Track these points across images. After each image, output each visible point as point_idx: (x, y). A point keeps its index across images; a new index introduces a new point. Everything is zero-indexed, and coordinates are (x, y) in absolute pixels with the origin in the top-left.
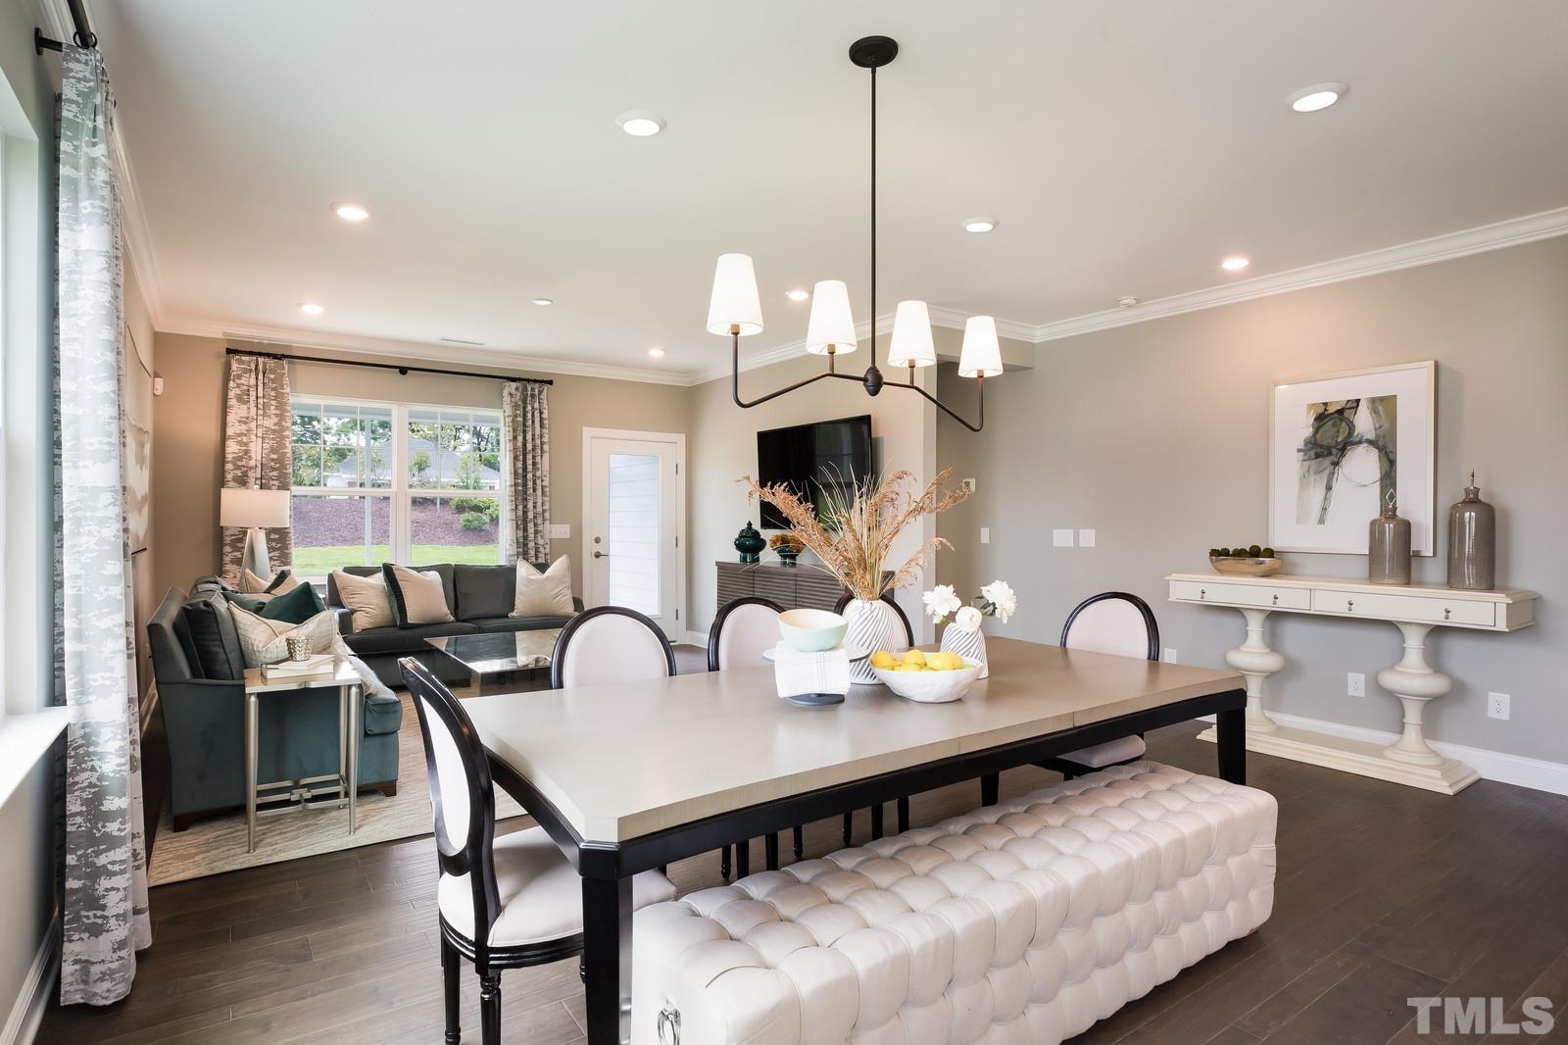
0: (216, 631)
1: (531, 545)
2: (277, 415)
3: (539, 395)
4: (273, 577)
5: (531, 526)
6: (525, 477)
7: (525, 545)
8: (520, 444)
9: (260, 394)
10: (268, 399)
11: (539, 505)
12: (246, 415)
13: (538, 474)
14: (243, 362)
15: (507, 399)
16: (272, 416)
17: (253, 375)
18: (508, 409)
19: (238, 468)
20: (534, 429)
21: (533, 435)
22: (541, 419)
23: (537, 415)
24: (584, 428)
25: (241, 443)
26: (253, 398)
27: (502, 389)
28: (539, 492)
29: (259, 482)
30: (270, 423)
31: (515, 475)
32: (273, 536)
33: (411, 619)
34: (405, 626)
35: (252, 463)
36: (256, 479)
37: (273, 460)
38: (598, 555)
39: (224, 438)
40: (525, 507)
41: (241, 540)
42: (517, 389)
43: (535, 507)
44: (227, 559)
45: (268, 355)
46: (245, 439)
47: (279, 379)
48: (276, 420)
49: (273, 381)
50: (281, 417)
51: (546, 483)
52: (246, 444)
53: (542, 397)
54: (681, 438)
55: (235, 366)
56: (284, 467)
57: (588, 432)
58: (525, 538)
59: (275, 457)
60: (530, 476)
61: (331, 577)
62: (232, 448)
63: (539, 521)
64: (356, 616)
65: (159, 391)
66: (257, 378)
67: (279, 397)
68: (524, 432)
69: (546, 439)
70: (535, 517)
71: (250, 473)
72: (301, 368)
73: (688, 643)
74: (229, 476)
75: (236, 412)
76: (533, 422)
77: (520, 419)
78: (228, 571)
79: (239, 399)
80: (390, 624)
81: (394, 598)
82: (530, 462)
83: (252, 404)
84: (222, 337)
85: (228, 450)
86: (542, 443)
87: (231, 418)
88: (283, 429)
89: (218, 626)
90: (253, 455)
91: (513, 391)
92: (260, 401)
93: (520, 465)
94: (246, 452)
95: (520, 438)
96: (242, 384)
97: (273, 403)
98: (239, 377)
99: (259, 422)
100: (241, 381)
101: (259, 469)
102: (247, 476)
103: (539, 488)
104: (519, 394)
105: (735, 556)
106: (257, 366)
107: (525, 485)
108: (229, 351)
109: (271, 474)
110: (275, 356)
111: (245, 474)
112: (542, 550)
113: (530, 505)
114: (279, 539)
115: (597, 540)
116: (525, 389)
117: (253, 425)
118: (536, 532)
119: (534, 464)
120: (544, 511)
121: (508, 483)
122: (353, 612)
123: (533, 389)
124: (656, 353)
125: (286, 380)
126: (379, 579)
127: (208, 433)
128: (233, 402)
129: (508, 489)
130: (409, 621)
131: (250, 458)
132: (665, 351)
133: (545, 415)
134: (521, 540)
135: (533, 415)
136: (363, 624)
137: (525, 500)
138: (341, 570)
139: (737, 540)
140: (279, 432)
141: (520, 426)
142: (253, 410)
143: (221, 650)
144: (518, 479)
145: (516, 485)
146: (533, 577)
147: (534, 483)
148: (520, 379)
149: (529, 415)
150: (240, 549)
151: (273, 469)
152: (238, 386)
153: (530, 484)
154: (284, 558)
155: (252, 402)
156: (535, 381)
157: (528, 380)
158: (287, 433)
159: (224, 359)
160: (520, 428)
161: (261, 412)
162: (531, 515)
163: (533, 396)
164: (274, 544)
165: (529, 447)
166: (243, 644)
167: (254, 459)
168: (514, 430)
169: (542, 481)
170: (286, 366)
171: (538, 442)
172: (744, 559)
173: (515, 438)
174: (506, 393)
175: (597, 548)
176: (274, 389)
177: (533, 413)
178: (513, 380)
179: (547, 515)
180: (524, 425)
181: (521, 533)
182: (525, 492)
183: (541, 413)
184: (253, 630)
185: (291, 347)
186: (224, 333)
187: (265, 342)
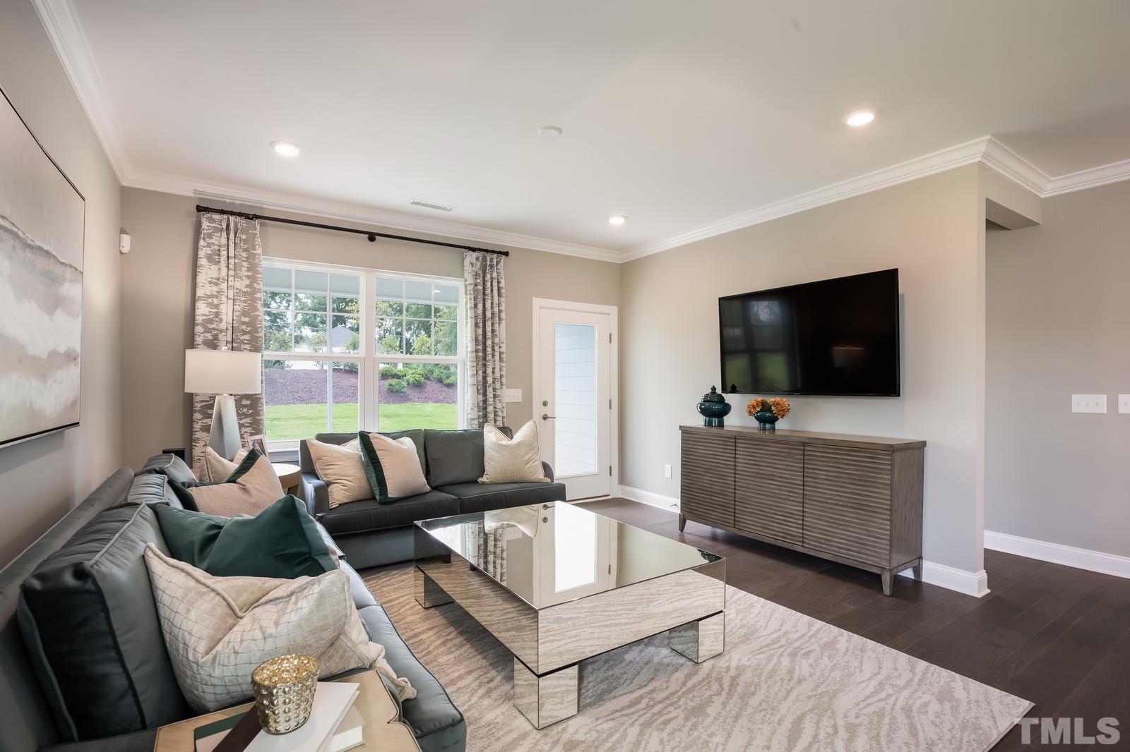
0: (104, 628)
1: (490, 409)
2: (248, 277)
3: (497, 264)
4: (243, 454)
5: (490, 390)
6: (484, 343)
7: (485, 409)
8: (480, 311)
9: (232, 254)
10: (240, 259)
11: (497, 370)
12: (215, 276)
13: (497, 340)
14: (213, 221)
15: (468, 268)
16: (244, 278)
17: (224, 234)
18: (470, 280)
19: (208, 330)
20: (492, 297)
21: (492, 303)
22: (499, 289)
23: (495, 284)
24: (534, 299)
25: (211, 305)
26: (224, 258)
27: (463, 259)
28: (497, 358)
29: (230, 346)
30: (241, 284)
31: (476, 341)
32: (245, 402)
33: (392, 494)
34: (387, 501)
35: (223, 326)
36: (227, 342)
37: (244, 323)
38: (545, 418)
39: (194, 299)
40: (484, 372)
41: (211, 406)
42: (477, 259)
43: (493, 373)
44: (197, 426)
45: (240, 215)
46: (216, 301)
47: (250, 242)
48: (247, 282)
49: (245, 241)
50: (253, 279)
51: (503, 349)
52: (217, 306)
53: (499, 267)
54: (614, 310)
55: (205, 224)
56: (255, 330)
57: (537, 302)
58: (485, 401)
59: (247, 320)
60: (489, 343)
61: (304, 444)
62: (202, 309)
63: (498, 385)
64: (332, 488)
65: (126, 249)
66: (228, 239)
67: (251, 258)
68: (484, 300)
69: (503, 308)
70: (493, 382)
71: (221, 336)
72: (274, 230)
73: (620, 496)
74: (199, 340)
75: (207, 272)
76: (492, 291)
77: (480, 288)
78: (198, 439)
79: (210, 258)
80: (367, 497)
81: (371, 469)
82: (489, 329)
83: (223, 264)
84: (192, 195)
85: (198, 312)
86: (500, 311)
87: (201, 278)
88: (254, 291)
89: (108, 618)
90: (224, 317)
91: (474, 261)
92: (232, 261)
93: (480, 331)
94: (217, 315)
95: (480, 306)
96: (213, 244)
97: (245, 264)
98: (210, 236)
99: (230, 284)
100: (211, 241)
101: (230, 332)
102: (217, 339)
103: (497, 354)
104: (479, 264)
105: (698, 421)
106: (228, 226)
107: (484, 351)
108: (200, 209)
109: (242, 338)
110: (247, 217)
111: (216, 338)
112: (500, 413)
113: (489, 370)
114: (249, 407)
115: (545, 404)
116: (484, 259)
117: (224, 286)
118: (495, 396)
119: (493, 331)
120: (501, 376)
121: (469, 350)
122: (328, 484)
123: (491, 260)
124: (617, 221)
125: (258, 241)
126: (354, 447)
127: (177, 294)
128: (203, 261)
129: (469, 355)
130: (390, 496)
131: (221, 321)
132: (626, 218)
133: (502, 285)
134: (481, 404)
135: (492, 285)
136: (340, 498)
137: (485, 365)
138: (314, 437)
139: (701, 404)
140: (251, 293)
141: (481, 294)
142: (224, 270)
143: (116, 669)
144: (478, 345)
145: (477, 351)
146: (504, 443)
147: (493, 350)
148: (480, 250)
149: (489, 284)
150: (210, 416)
151: (245, 333)
152: (209, 245)
153: (489, 350)
154: (256, 427)
155: (222, 262)
156: (493, 252)
157: (487, 251)
158: (258, 295)
159: (194, 219)
160: (480, 297)
161: (232, 273)
162: (490, 380)
163: (491, 266)
164: (245, 410)
165: (489, 314)
166: (167, 637)
167: (224, 321)
168: (475, 298)
169: (500, 347)
170: (258, 227)
171: (496, 310)
172: (709, 424)
173: (476, 306)
174: (467, 262)
175: (545, 411)
176: (246, 250)
177: (492, 282)
178: (474, 250)
179: (504, 380)
180: (484, 294)
181: (481, 398)
182: (485, 359)
183: (499, 282)
184: (188, 611)
185: (263, 208)
186: (195, 191)
187: (237, 202)
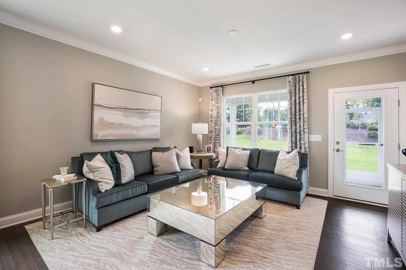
1: (298, 143)
3: (302, 79)
5: (298, 135)
6: (295, 114)
7: (296, 143)
8: (293, 101)
9: (216, 97)
11: (302, 126)
13: (302, 112)
14: (213, 90)
15: (288, 84)
16: (219, 103)
18: (288, 88)
19: (212, 118)
20: (299, 94)
21: (299, 97)
22: (303, 89)
23: (301, 87)
24: (329, 90)
25: (212, 111)
28: (302, 120)
29: (215, 122)
30: (218, 105)
37: (218, 115)
38: (338, 150)
40: (296, 127)
42: (292, 79)
43: (300, 127)
49: (219, 93)
51: (306, 116)
53: (304, 79)
55: (211, 91)
56: (220, 117)
57: (332, 91)
58: (296, 140)
60: (298, 114)
63: (302, 133)
65: (200, 101)
67: (220, 97)
69: (305, 98)
70: (300, 131)
74: (210, 120)
75: (211, 103)
76: (299, 91)
77: (293, 91)
82: (297, 108)
84: (210, 85)
92: (216, 99)
95: (294, 99)
98: (212, 94)
104: (293, 81)
107: (295, 119)
108: (211, 88)
109: (217, 119)
115: (337, 143)
116: (296, 78)
117: (214, 106)
118: (300, 138)
119: (300, 109)
122: (219, 161)
123: (299, 77)
133: (305, 87)
134: (294, 141)
135: (299, 88)
137: (296, 124)
142: (214, 102)
144: (292, 115)
147: (300, 117)
148: (293, 75)
149: (297, 88)
153: (298, 117)
156: (301, 74)
157: (297, 74)
159: (209, 91)
160: (293, 94)
161: (216, 102)
162: (298, 131)
163: (299, 80)
167: (214, 115)
168: (291, 96)
169: (304, 116)
170: (221, 89)
171: (302, 99)
174: (287, 82)
175: (338, 147)
178: (290, 75)
180: (295, 93)
181: (294, 138)
182: (295, 122)
183: (303, 86)
185: (225, 83)
186: (212, 83)
187: (220, 83)
